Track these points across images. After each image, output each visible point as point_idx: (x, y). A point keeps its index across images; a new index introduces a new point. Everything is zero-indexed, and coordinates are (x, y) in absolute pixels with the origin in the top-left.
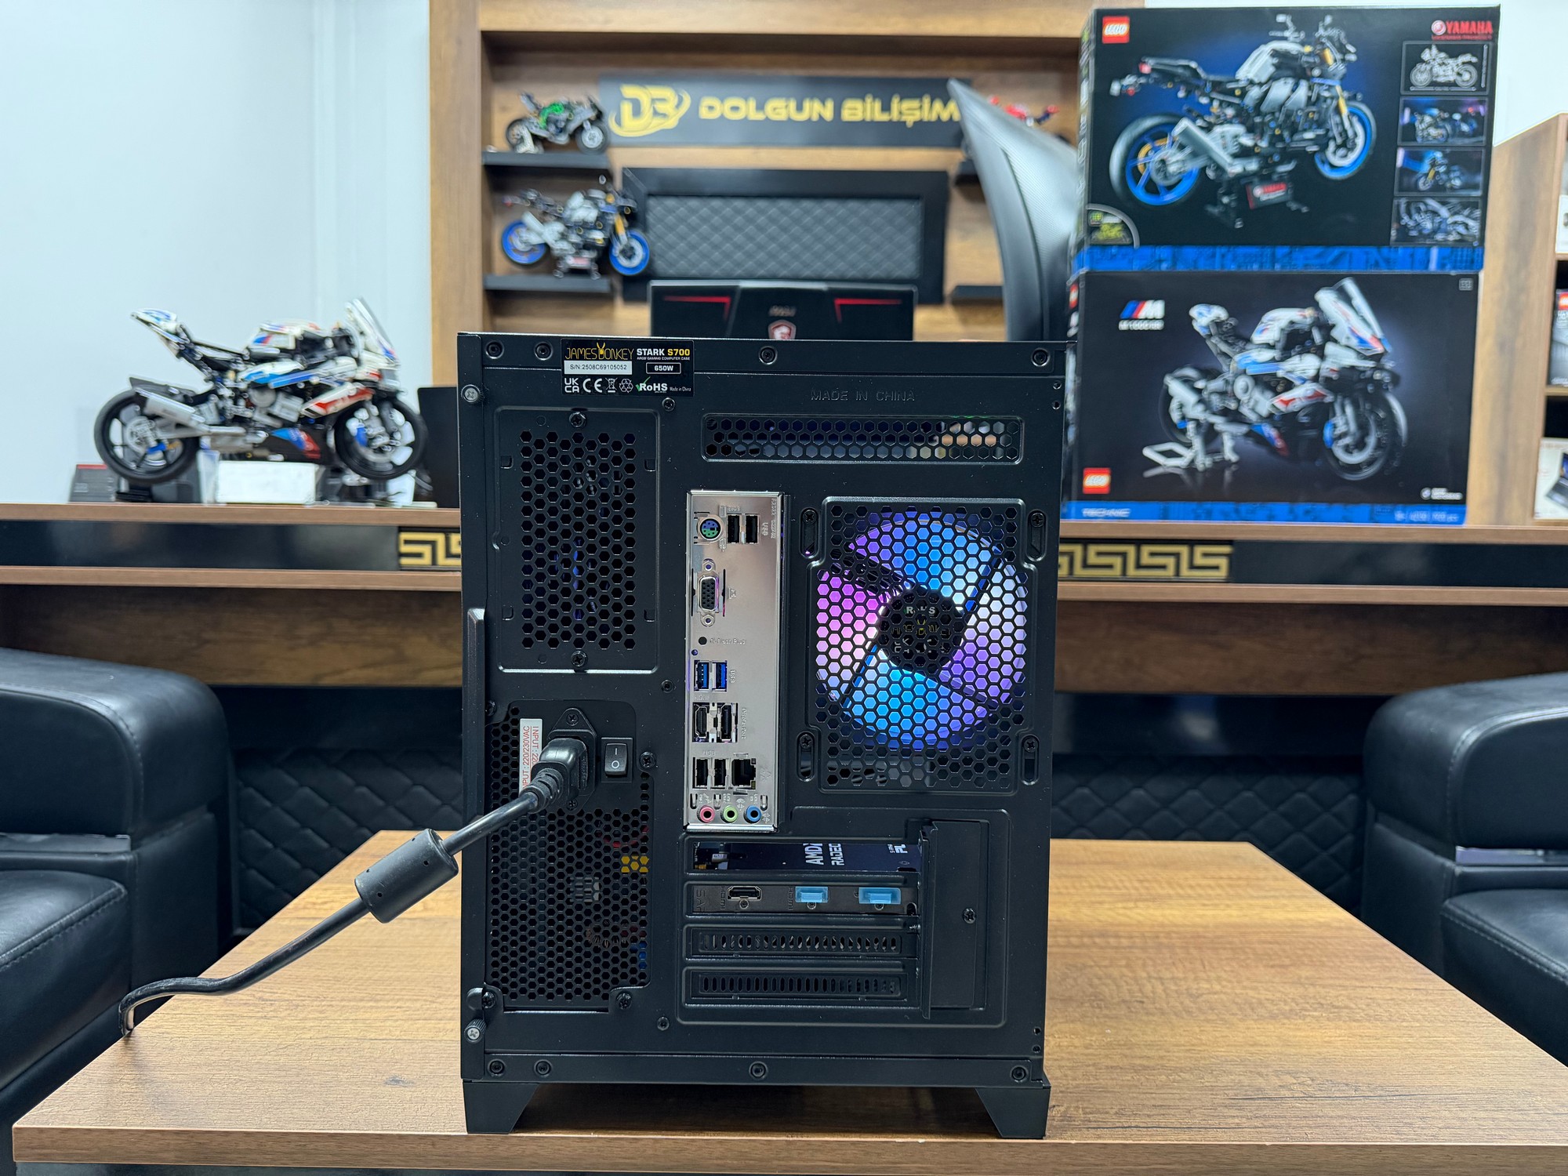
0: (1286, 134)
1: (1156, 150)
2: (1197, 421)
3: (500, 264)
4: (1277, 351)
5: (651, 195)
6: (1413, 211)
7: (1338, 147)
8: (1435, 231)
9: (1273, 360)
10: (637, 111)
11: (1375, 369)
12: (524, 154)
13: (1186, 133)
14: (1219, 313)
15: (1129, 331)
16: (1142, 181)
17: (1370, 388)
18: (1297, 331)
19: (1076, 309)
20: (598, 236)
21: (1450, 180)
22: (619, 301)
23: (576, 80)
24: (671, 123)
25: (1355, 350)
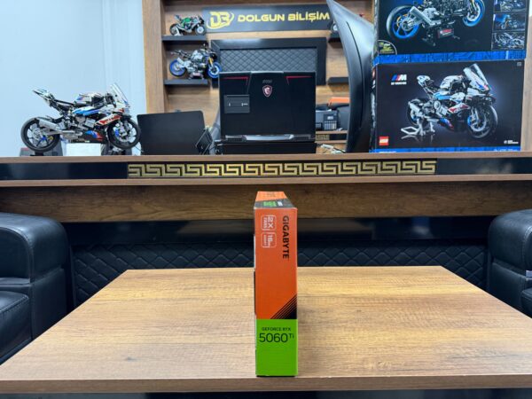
0: (451, 10)
1: (403, 18)
2: (420, 118)
3: (170, 76)
4: (449, 91)
5: (221, 50)
6: (499, 37)
7: (471, 14)
8: (507, 45)
9: (448, 95)
10: (216, 21)
11: (486, 96)
12: (177, 37)
13: (414, 11)
14: (427, 78)
16: (398, 30)
17: (484, 104)
18: (457, 83)
19: (375, 78)
20: (203, 65)
21: (513, 25)
22: (211, 88)
23: (194, 10)
24: (228, 24)
25: (478, 90)
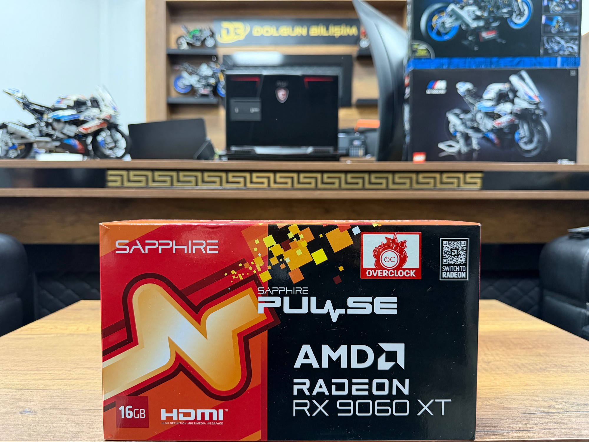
0: (495, 10)
1: (440, 17)
2: (461, 132)
3: (173, 93)
4: (493, 101)
5: (234, 66)
6: (549, 41)
7: (517, 15)
8: (559, 50)
9: (493, 106)
10: (228, 33)
11: (536, 109)
13: (453, 10)
14: (469, 86)
15: (432, 95)
16: (435, 31)
17: (534, 117)
18: (502, 93)
19: (408, 86)
20: (212, 81)
21: (565, 29)
22: (220, 107)
23: (204, 21)
24: (242, 37)
25: (527, 101)
